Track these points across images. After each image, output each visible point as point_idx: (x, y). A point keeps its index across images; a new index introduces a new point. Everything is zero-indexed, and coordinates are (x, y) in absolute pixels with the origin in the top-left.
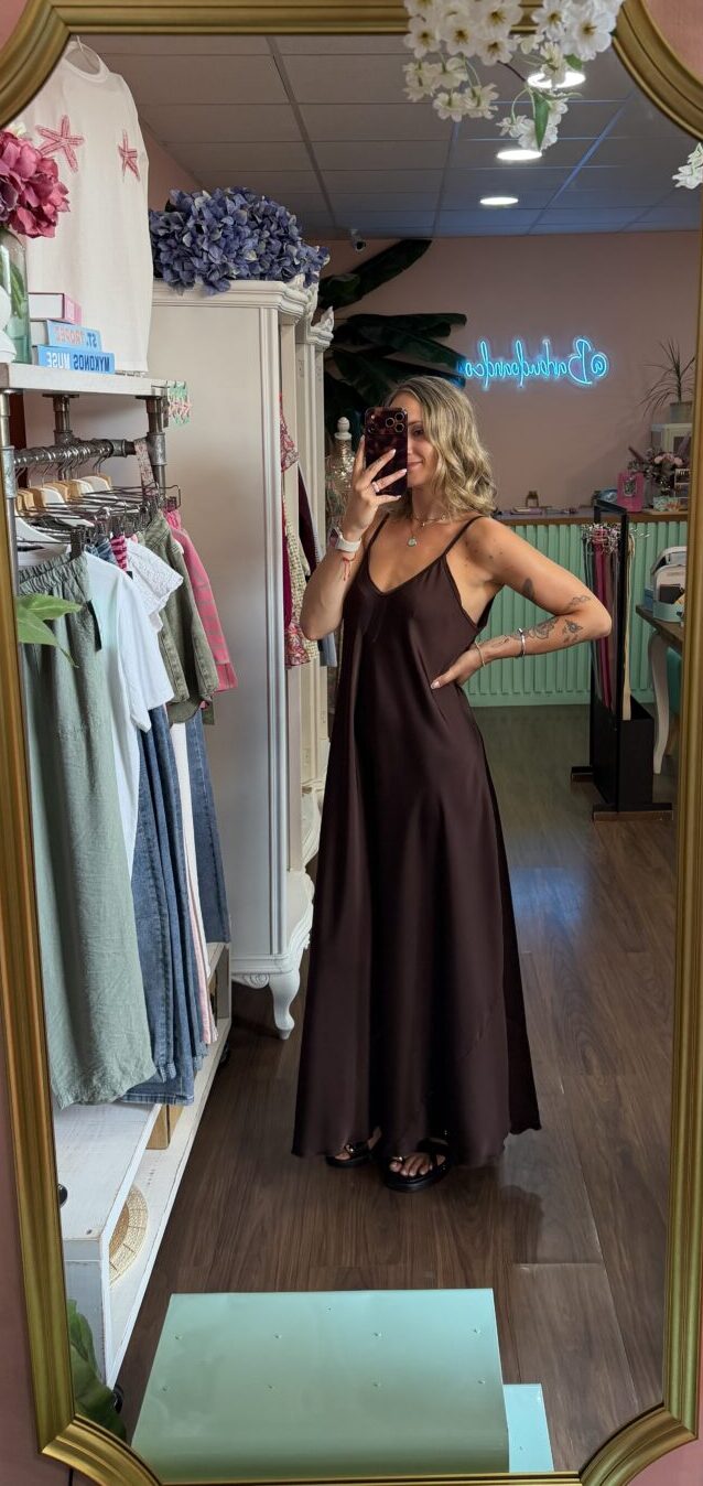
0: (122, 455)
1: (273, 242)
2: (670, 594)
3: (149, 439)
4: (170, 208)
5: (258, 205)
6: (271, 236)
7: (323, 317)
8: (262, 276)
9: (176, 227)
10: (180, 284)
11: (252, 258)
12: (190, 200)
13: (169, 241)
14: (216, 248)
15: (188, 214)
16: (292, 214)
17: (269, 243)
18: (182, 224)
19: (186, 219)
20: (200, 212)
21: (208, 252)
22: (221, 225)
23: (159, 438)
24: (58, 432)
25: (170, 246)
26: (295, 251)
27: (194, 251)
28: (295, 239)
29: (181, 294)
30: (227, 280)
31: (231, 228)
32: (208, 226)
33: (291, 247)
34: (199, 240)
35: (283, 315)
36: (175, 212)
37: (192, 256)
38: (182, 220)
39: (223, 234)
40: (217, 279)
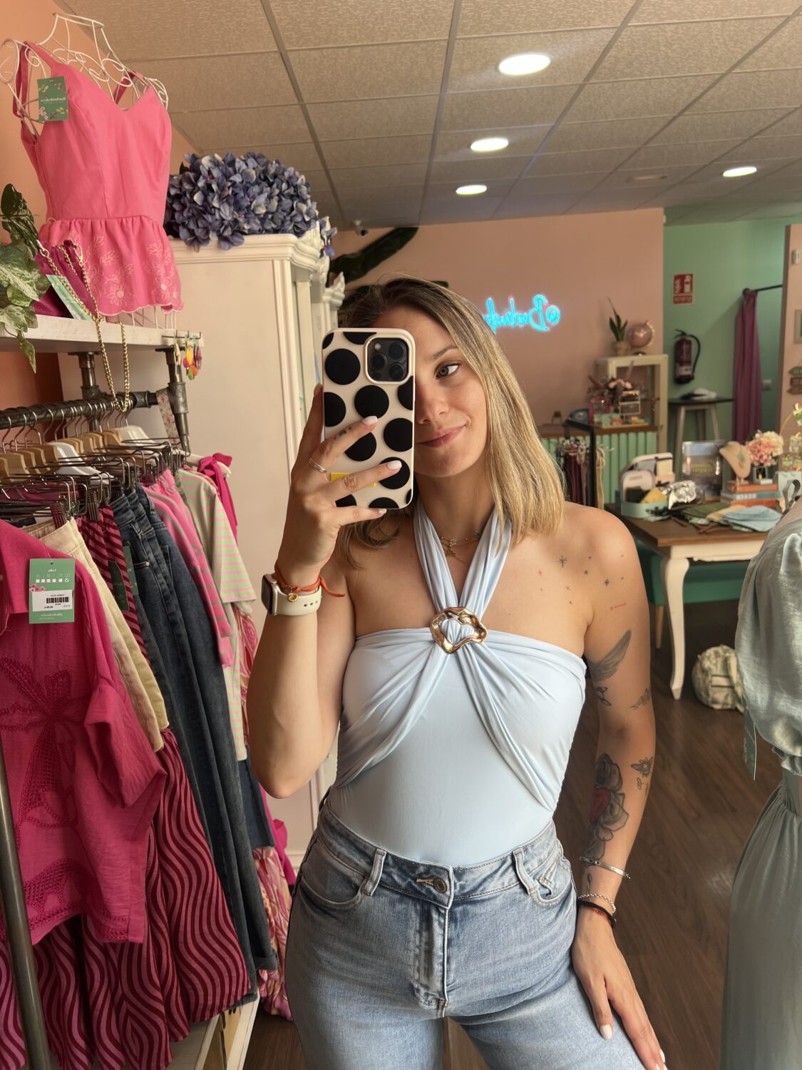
0: (145, 405)
1: (284, 200)
2: (637, 495)
3: (171, 389)
4: (183, 169)
5: (269, 167)
6: (281, 194)
7: (335, 281)
8: (276, 231)
9: (187, 187)
10: (196, 241)
11: (262, 211)
13: (182, 200)
14: (227, 207)
15: (200, 174)
16: (300, 174)
18: (194, 185)
19: (197, 179)
20: (210, 172)
21: (219, 209)
22: (229, 184)
23: (179, 388)
24: (86, 387)
25: (183, 205)
26: (304, 208)
27: (206, 208)
28: (305, 198)
29: (198, 251)
30: (240, 234)
31: (241, 186)
32: (218, 185)
33: (299, 204)
34: (210, 198)
35: (295, 268)
36: (187, 173)
37: (205, 214)
38: (193, 180)
39: (233, 192)
40: (230, 233)
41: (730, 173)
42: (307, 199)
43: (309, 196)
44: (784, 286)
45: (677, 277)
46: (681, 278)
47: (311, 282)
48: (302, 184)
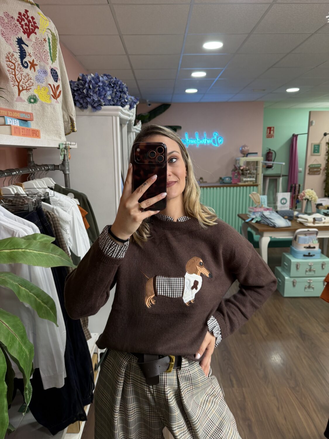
1: (118, 93)
4: (79, 79)
5: (112, 80)
6: (117, 91)
7: (138, 124)
8: (114, 105)
9: (81, 87)
10: (82, 107)
11: (109, 98)
12: (86, 77)
13: (78, 92)
14: (95, 94)
15: (86, 82)
16: (124, 83)
17: (116, 94)
18: (84, 85)
19: (85, 84)
20: (90, 81)
21: (93, 96)
22: (98, 86)
24: (29, 161)
25: (78, 94)
26: (126, 97)
27: (87, 95)
28: (126, 92)
29: (83, 111)
30: (99, 106)
31: (101, 87)
32: (93, 86)
33: (124, 95)
34: (89, 92)
35: (121, 120)
36: (81, 81)
37: (87, 97)
38: (83, 84)
39: (98, 89)
40: (96, 105)
41: (289, 90)
42: (126, 93)
43: (127, 92)
44: (308, 134)
45: (268, 128)
46: (270, 128)
47: (128, 124)
48: (125, 87)
